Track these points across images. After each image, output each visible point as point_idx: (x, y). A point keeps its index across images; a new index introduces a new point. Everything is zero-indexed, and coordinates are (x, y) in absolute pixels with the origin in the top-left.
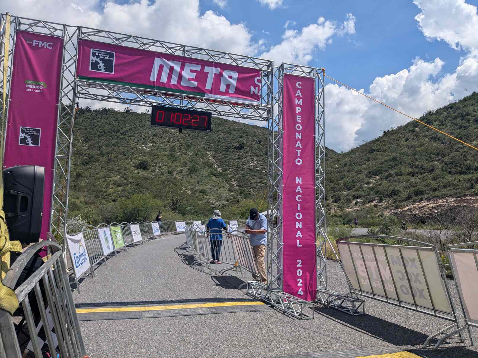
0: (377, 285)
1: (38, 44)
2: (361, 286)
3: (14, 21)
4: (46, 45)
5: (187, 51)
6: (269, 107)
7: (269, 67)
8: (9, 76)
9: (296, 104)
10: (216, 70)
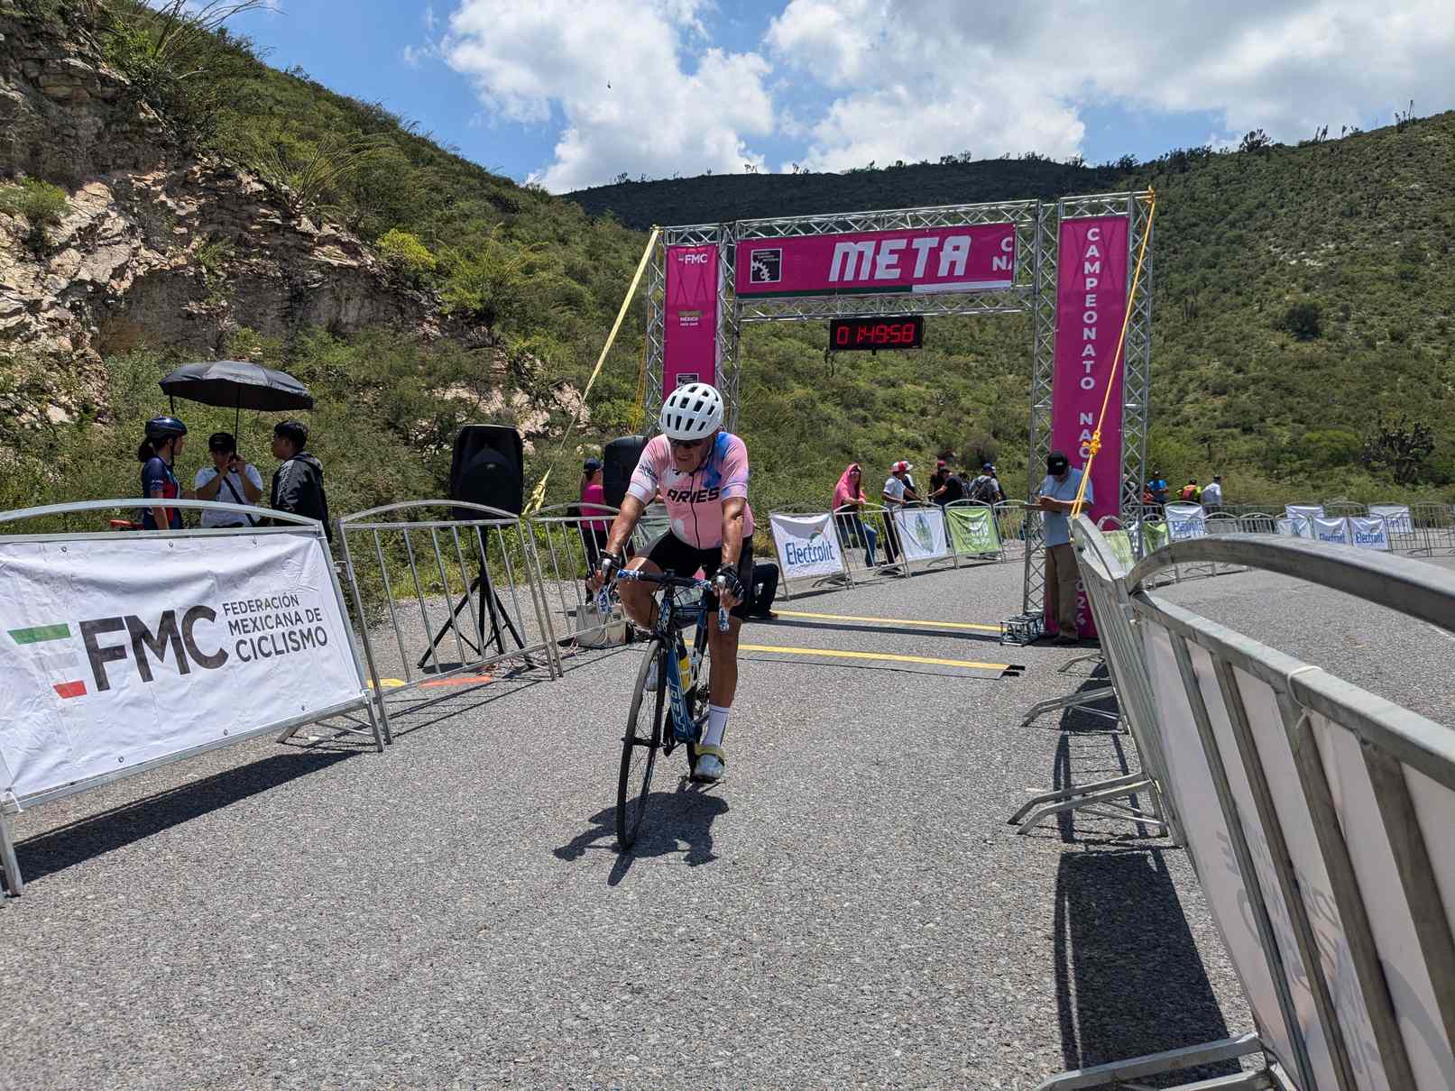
1: (691, 259)
4: (699, 258)
9: (1086, 272)
10: (933, 242)
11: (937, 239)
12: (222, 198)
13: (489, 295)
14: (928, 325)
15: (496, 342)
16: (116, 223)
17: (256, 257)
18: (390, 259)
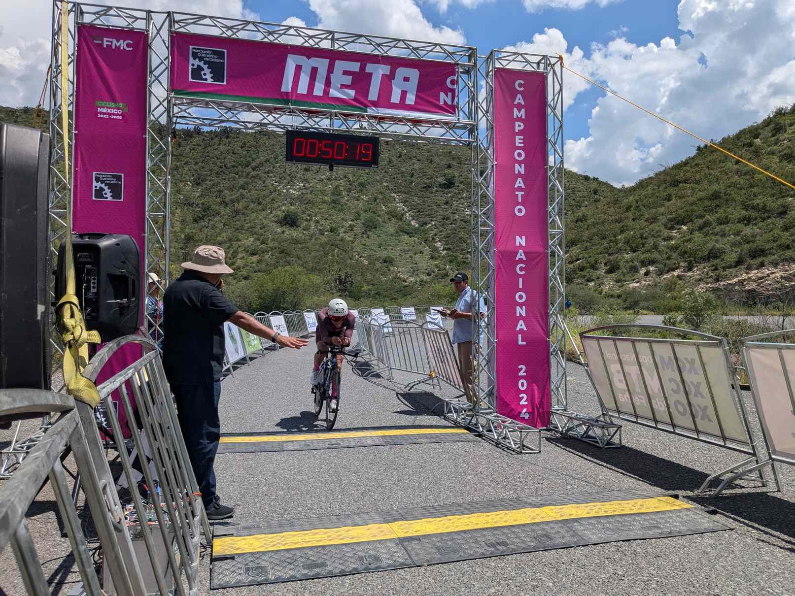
0: (641, 401)
1: (110, 43)
2: (618, 405)
3: (74, 9)
4: (122, 44)
5: (337, 39)
6: (471, 124)
7: (470, 57)
8: (72, 95)
9: (515, 116)
10: (385, 70)
11: (389, 67)
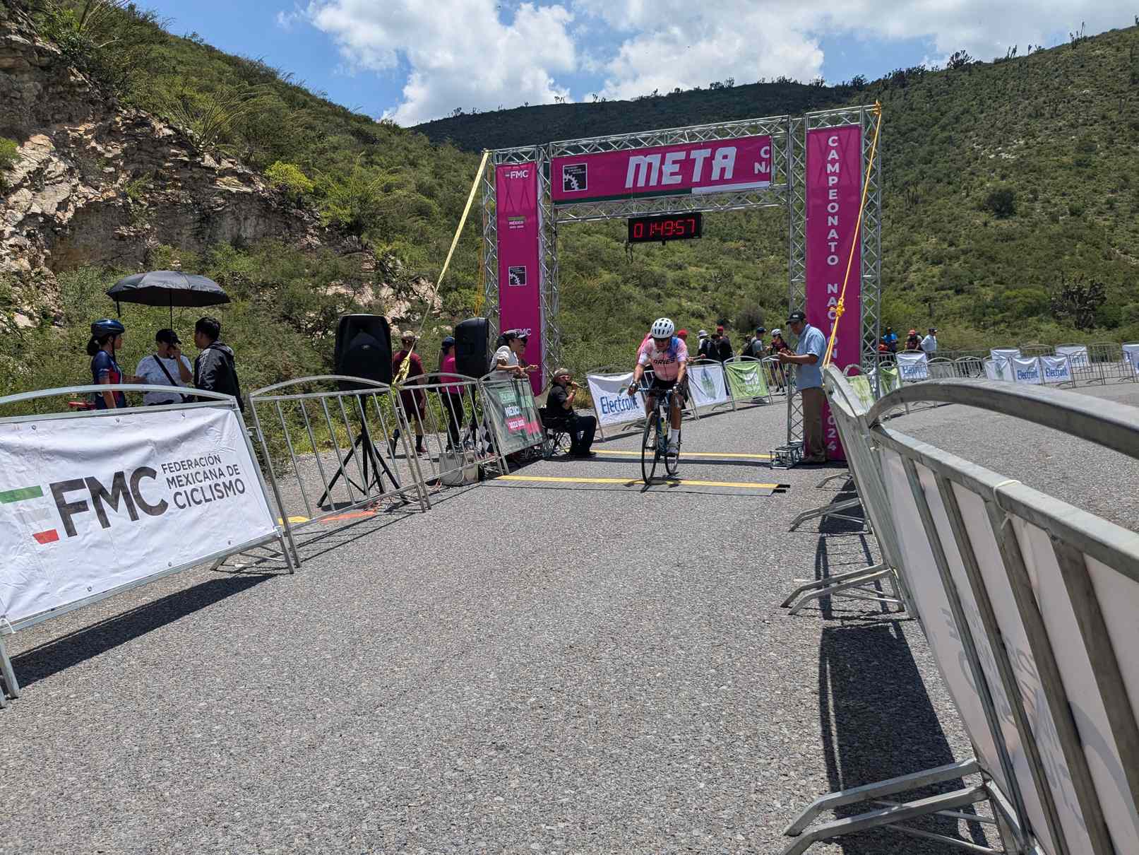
1: (515, 175)
4: (522, 174)
9: (829, 172)
10: (706, 153)
11: (710, 150)
12: (140, 142)
13: (357, 211)
14: (706, 219)
15: (366, 248)
16: (59, 166)
17: (170, 188)
18: (277, 185)
